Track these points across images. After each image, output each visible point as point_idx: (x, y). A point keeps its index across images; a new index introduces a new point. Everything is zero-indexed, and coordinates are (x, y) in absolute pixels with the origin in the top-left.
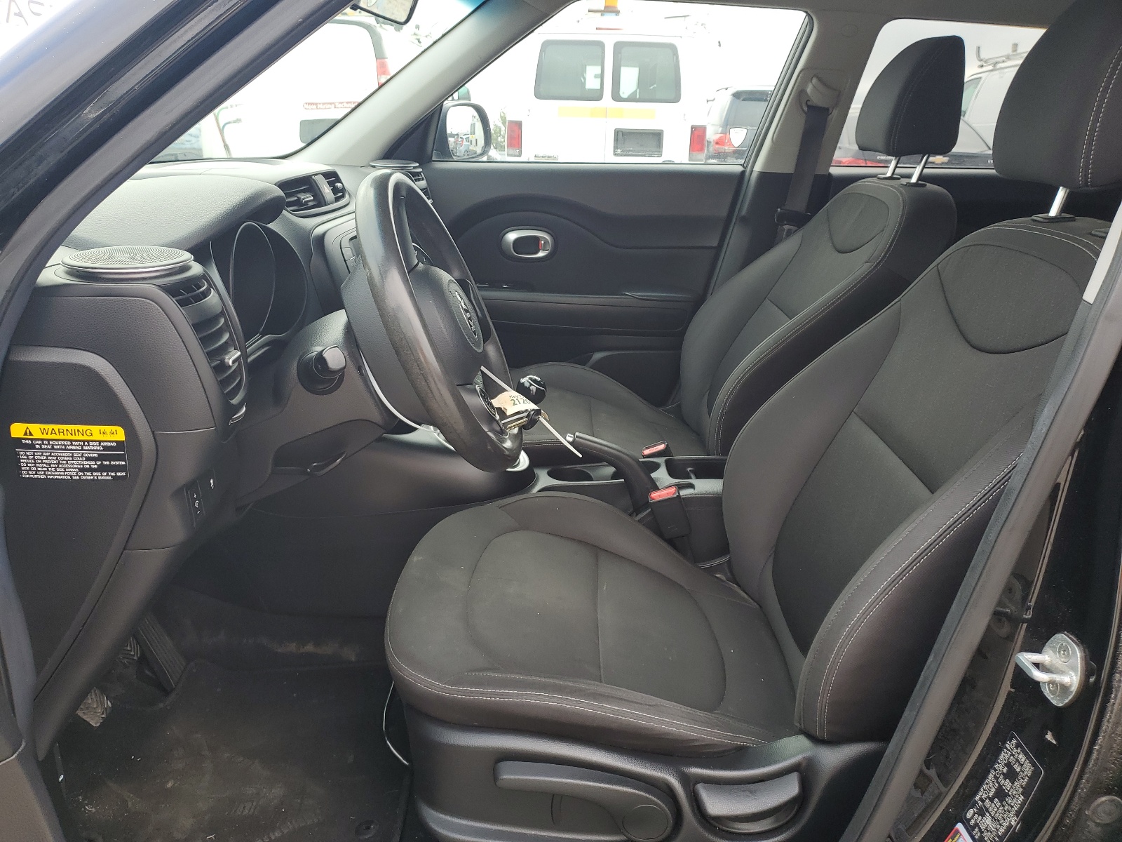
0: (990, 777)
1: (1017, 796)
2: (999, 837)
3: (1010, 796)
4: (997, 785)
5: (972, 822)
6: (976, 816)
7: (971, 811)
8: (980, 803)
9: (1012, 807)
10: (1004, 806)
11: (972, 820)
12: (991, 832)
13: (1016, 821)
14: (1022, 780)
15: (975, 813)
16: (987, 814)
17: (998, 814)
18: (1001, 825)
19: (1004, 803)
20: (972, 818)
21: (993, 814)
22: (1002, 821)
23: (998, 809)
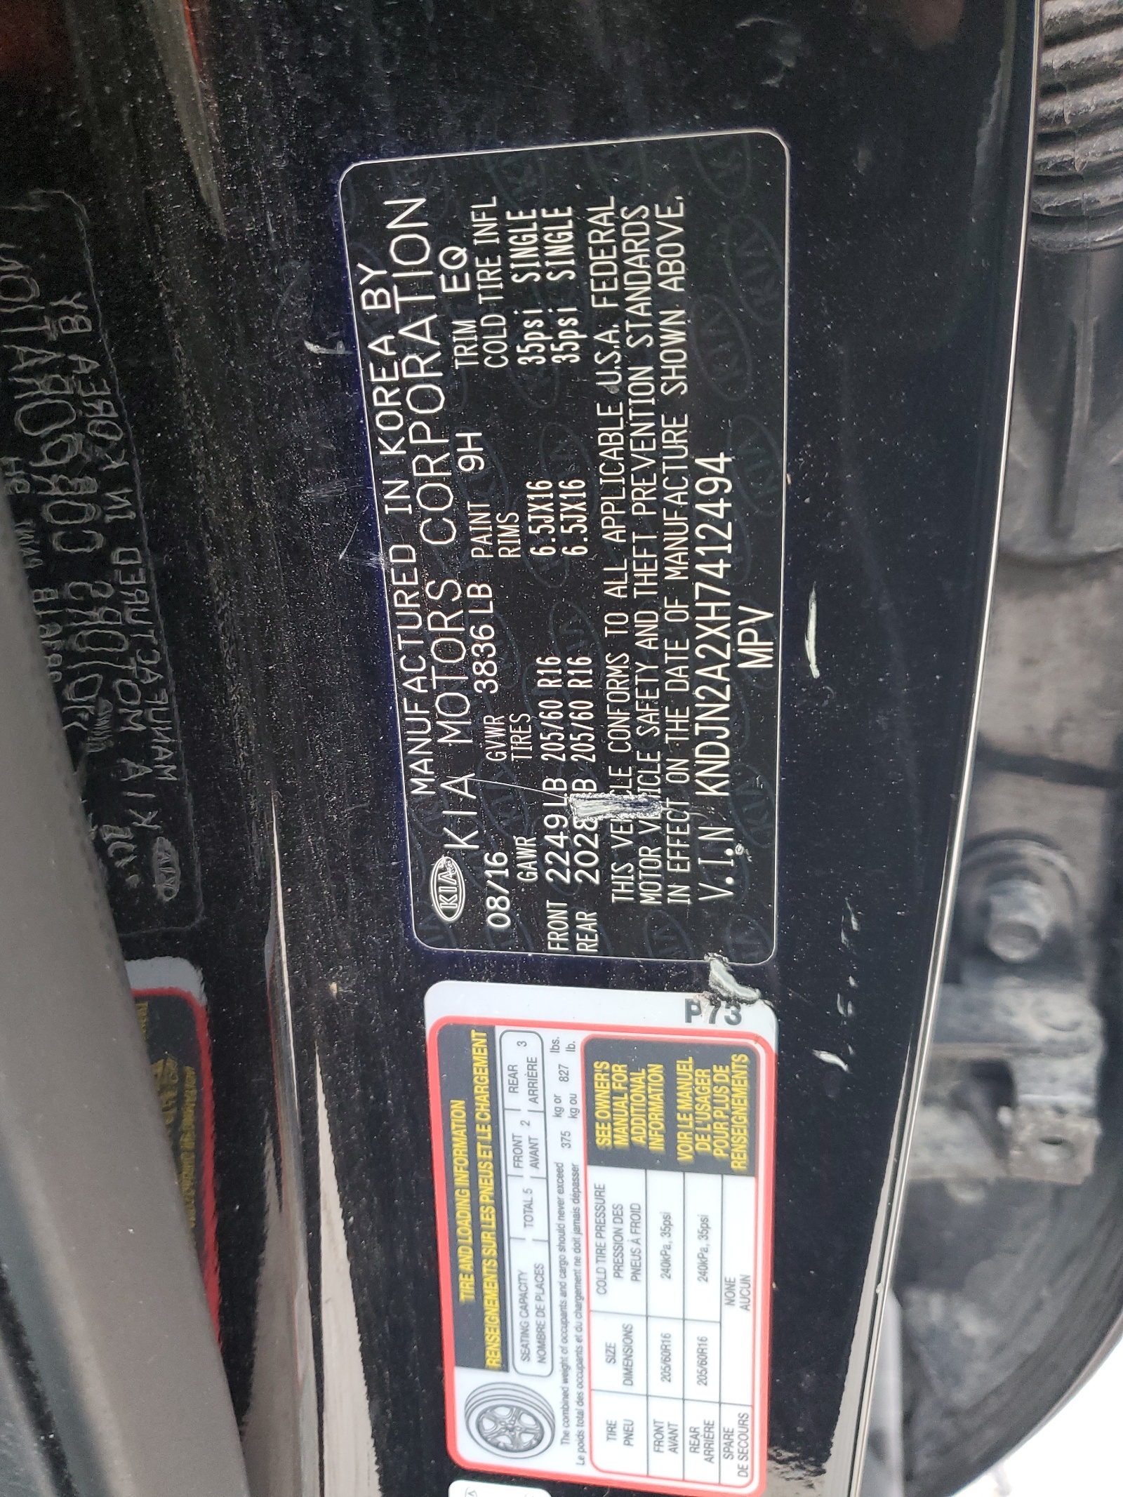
0: (406, 605)
1: (676, 496)
2: (717, 811)
3: (622, 552)
4: (480, 590)
5: (499, 909)
6: (495, 863)
7: (446, 871)
8: (461, 784)
9: (681, 591)
10: (626, 643)
11: (492, 903)
12: (657, 840)
13: (766, 630)
14: (641, 375)
15: (471, 864)
16: (551, 785)
17: (618, 721)
18: (685, 750)
19: (613, 624)
20: (477, 891)
21: (583, 750)
22: (677, 719)
23: (597, 695)
